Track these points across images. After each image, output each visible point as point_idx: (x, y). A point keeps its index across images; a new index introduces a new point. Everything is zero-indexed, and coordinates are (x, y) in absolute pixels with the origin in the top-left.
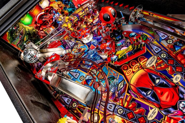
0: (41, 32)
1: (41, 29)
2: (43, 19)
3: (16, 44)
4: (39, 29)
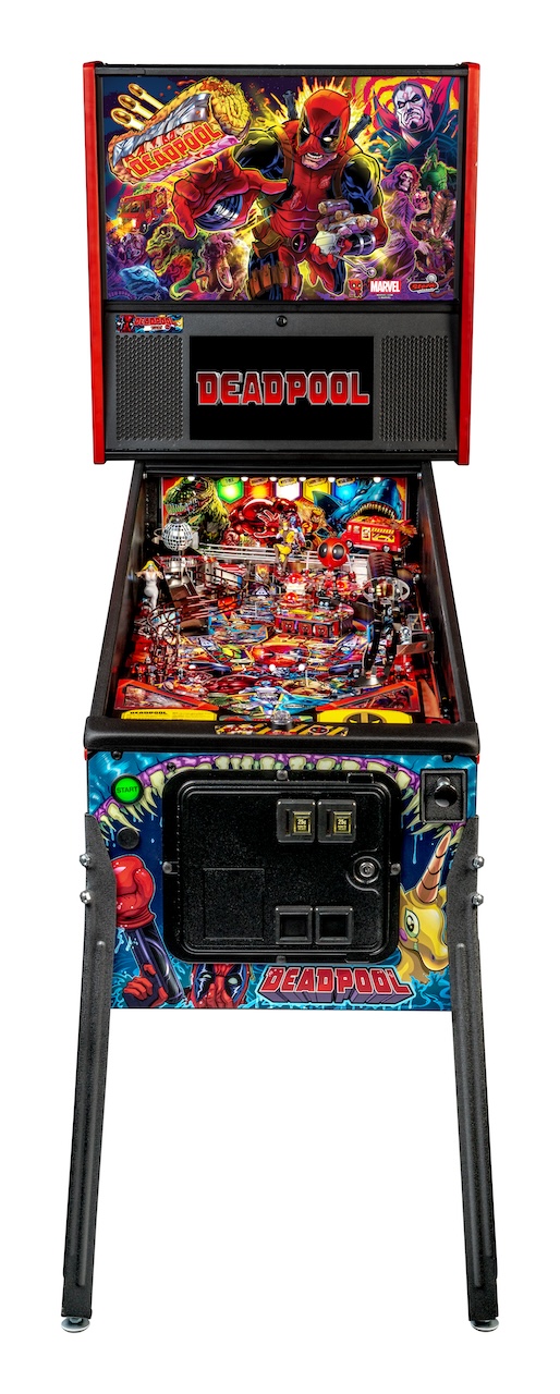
0: (234, 534)
1: (239, 528)
2: (259, 515)
3: (170, 512)
4: (234, 526)
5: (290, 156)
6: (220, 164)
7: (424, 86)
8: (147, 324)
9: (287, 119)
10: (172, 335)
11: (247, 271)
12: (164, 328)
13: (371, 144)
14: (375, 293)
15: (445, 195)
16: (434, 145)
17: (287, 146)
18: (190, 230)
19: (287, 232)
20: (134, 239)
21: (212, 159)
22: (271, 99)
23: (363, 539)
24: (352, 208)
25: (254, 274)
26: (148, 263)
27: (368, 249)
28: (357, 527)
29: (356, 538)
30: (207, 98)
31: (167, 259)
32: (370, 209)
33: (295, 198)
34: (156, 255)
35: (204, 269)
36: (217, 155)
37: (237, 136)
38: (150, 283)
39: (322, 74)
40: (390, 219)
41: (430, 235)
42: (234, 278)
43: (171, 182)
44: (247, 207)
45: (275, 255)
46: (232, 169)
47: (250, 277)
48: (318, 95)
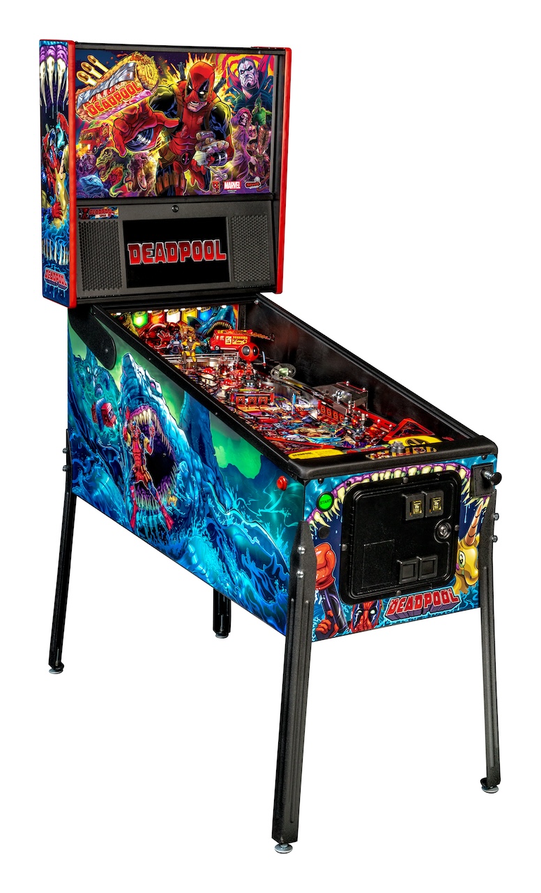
2: (158, 334)
5: (181, 103)
6: (141, 108)
7: (254, 61)
8: (97, 214)
9: (180, 80)
10: (112, 220)
11: (155, 177)
12: (107, 216)
13: (225, 96)
14: (227, 190)
15: (265, 128)
16: (259, 97)
17: (179, 97)
18: (122, 151)
19: (179, 152)
20: (89, 158)
21: (136, 105)
22: (171, 67)
23: (226, 344)
24: (215, 136)
25: (159, 179)
26: (97, 173)
27: (224, 162)
28: (222, 337)
29: (222, 343)
30: (134, 66)
31: (108, 171)
32: (225, 137)
33: (183, 130)
34: (102, 168)
35: (130, 177)
36: (139, 102)
37: (151, 91)
38: (98, 186)
39: (200, 52)
40: (235, 143)
41: (257, 153)
42: (147, 182)
43: (112, 120)
44: (156, 136)
45: (172, 166)
46: (148, 112)
47: (157, 181)
48: (197, 65)
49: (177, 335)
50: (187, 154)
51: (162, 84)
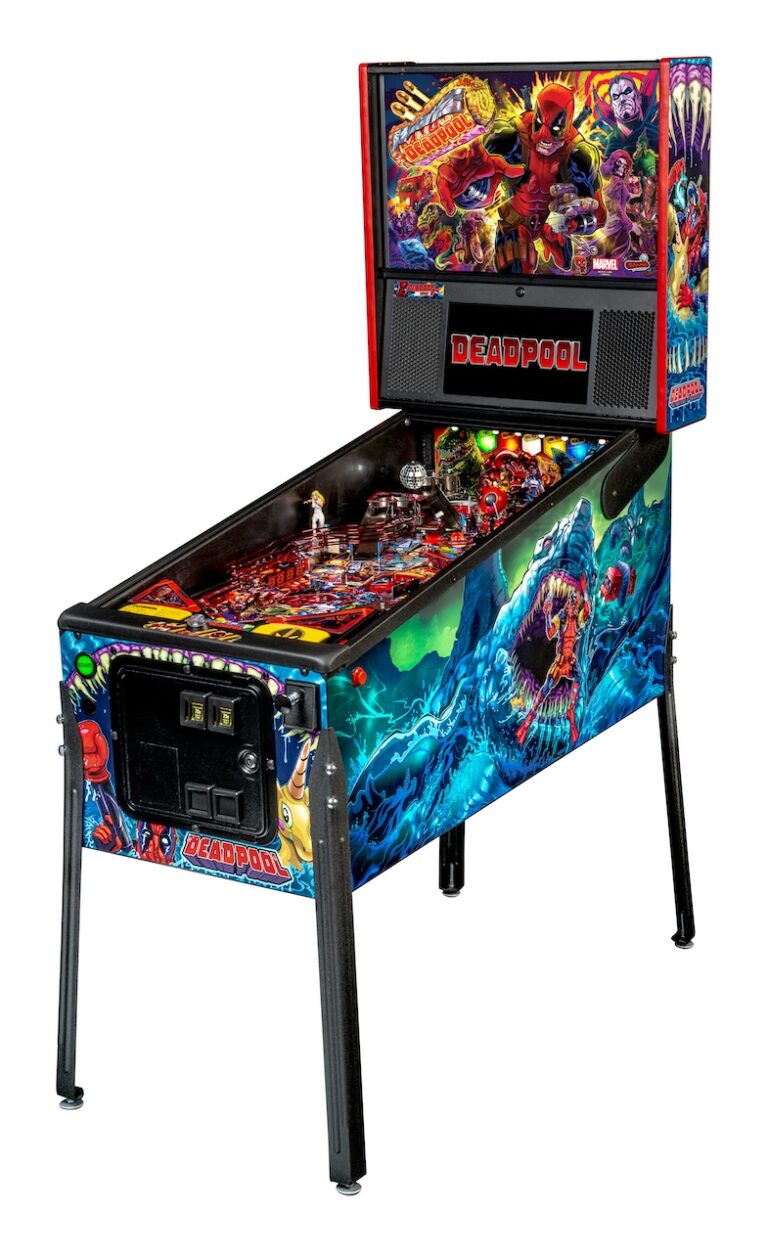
2: (508, 466)
3: (441, 457)
4: (488, 473)
5: (527, 144)
6: (472, 151)
7: (634, 79)
8: (417, 290)
10: (435, 301)
11: (494, 246)
12: (429, 294)
13: (591, 133)
14: (596, 270)
17: (524, 135)
18: (450, 209)
19: (525, 212)
20: (408, 216)
21: (466, 146)
22: (511, 93)
24: (577, 191)
25: (499, 249)
26: (419, 236)
27: (591, 229)
30: (462, 93)
31: (433, 234)
32: (592, 193)
33: (531, 181)
34: (425, 230)
35: (461, 244)
36: (470, 142)
37: (485, 126)
38: (420, 254)
39: (551, 70)
40: (608, 202)
41: (642, 217)
42: (484, 253)
43: (435, 166)
44: (493, 189)
45: (516, 231)
46: (482, 156)
47: (497, 251)
48: (548, 89)
49: (535, 472)
50: (537, 216)
51: (500, 116)
